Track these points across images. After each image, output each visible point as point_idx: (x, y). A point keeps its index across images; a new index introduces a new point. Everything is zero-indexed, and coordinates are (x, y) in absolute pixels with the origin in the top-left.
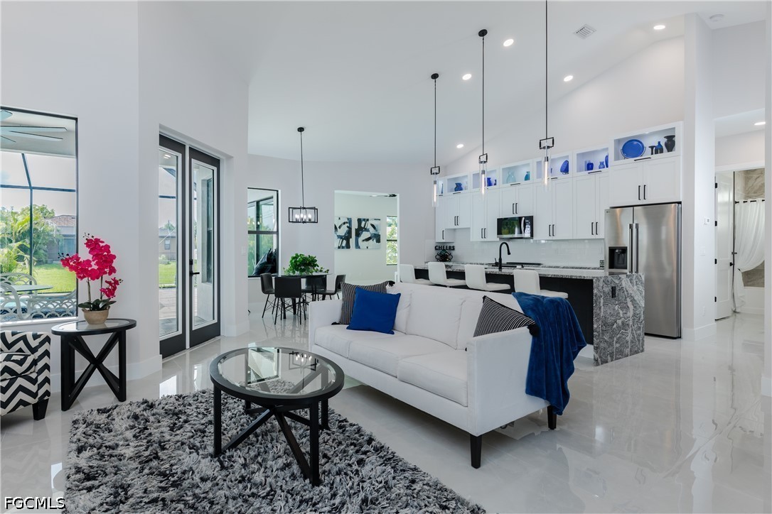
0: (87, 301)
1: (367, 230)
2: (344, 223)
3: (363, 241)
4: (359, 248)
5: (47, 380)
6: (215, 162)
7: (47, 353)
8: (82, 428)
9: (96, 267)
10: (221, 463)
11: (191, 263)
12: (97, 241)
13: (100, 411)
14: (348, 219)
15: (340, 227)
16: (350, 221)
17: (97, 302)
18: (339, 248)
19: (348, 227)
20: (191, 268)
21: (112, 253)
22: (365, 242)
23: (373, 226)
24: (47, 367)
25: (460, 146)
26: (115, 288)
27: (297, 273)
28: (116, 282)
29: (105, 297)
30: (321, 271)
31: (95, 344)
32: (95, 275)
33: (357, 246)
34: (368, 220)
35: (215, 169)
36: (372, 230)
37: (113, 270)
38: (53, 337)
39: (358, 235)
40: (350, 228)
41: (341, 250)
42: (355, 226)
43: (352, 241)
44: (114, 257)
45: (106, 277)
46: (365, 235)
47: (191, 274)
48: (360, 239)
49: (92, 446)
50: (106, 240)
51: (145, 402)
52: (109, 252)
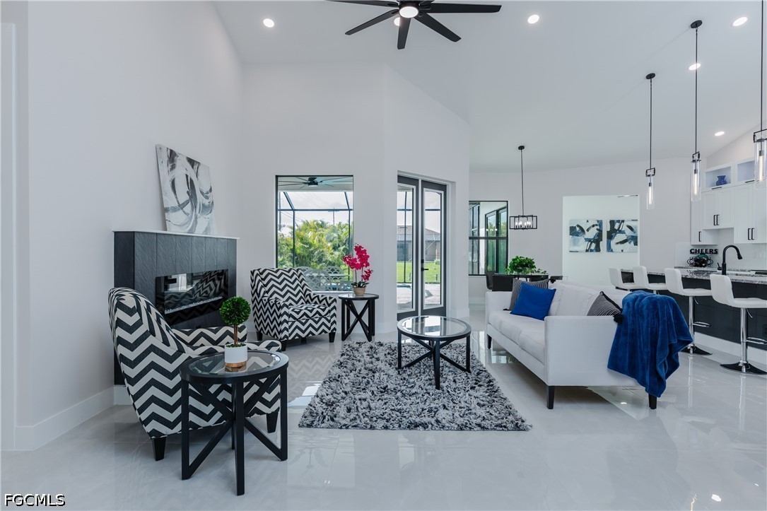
0: (354, 281)
1: (623, 232)
2: (593, 226)
3: (617, 243)
4: (612, 251)
5: (335, 322)
6: (442, 187)
7: (335, 308)
8: (347, 347)
9: (359, 263)
10: (399, 372)
11: (422, 261)
12: (360, 247)
13: (357, 343)
14: (598, 221)
15: (588, 230)
16: (600, 223)
17: (360, 283)
18: (587, 251)
19: (597, 229)
20: (422, 265)
21: (368, 254)
22: (619, 245)
23: (630, 227)
24: (334, 315)
25: (719, 134)
26: (369, 275)
27: (515, 273)
28: (370, 272)
29: (364, 281)
30: (539, 272)
31: (359, 306)
32: (359, 267)
33: (609, 249)
34: (623, 221)
35: (442, 192)
36: (628, 232)
37: (368, 265)
38: (338, 299)
39: (610, 237)
40: (600, 231)
41: (589, 253)
42: (606, 228)
43: (603, 244)
44: (368, 257)
45: (365, 269)
46: (619, 237)
47: (422, 269)
48: (613, 243)
49: (348, 355)
50: (365, 247)
51: (380, 342)
52: (366, 253)
